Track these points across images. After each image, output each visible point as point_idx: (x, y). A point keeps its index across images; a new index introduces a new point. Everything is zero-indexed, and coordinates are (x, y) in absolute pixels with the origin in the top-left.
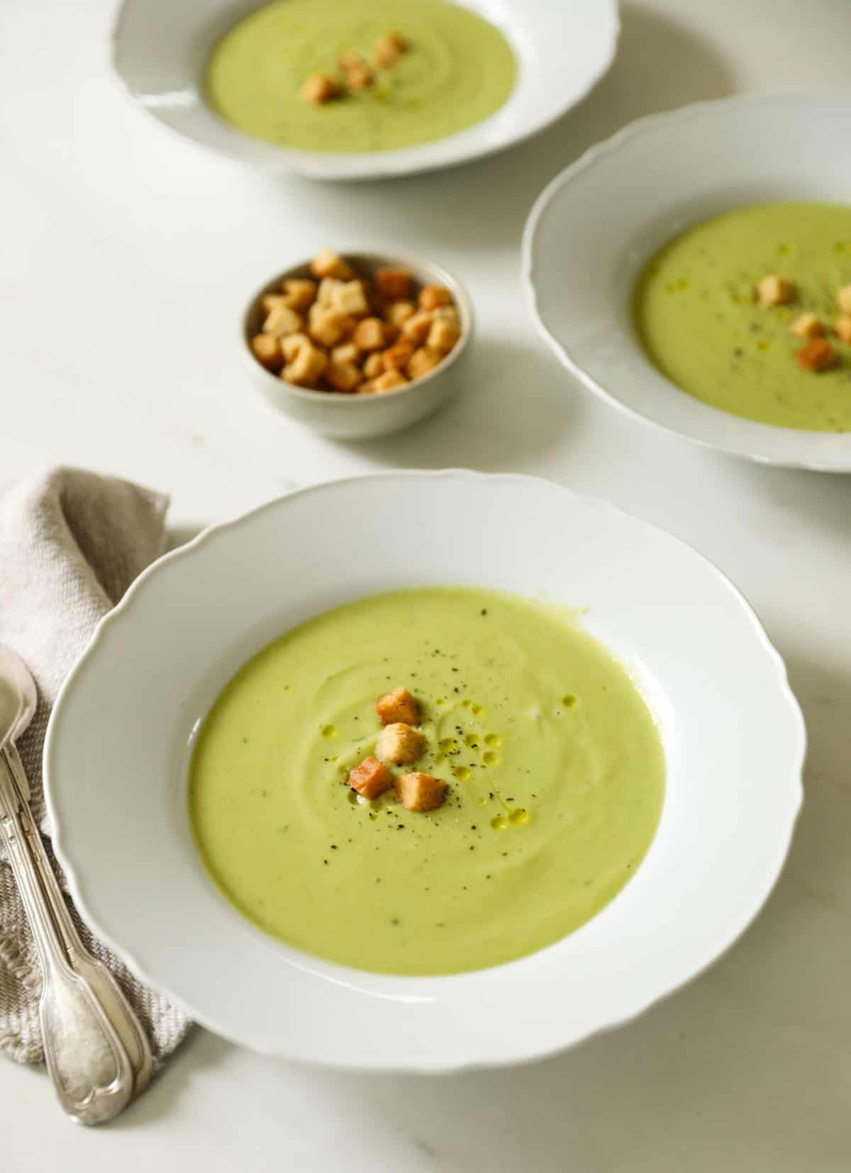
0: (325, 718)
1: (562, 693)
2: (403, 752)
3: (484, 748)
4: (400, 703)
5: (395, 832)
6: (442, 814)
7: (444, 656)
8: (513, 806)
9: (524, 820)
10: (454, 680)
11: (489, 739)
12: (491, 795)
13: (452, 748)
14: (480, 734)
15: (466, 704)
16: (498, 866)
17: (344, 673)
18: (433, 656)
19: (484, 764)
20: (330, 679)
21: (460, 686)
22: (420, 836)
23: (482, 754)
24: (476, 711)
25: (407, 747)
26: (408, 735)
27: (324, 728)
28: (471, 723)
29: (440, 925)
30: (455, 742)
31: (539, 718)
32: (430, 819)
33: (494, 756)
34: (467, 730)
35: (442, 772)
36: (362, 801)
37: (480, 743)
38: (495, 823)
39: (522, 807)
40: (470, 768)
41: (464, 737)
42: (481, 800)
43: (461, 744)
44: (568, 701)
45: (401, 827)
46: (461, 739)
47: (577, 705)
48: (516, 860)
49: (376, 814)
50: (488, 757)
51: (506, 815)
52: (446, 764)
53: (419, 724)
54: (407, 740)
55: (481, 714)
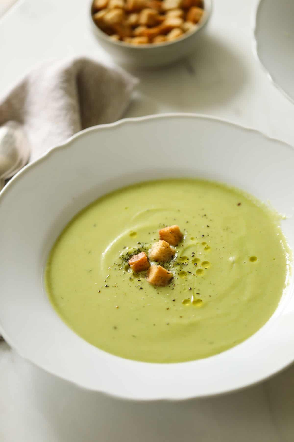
0: (134, 228)
1: (252, 254)
2: (160, 255)
3: (200, 266)
4: (171, 232)
5: (137, 290)
6: (163, 290)
7: (207, 218)
8: (198, 297)
9: (199, 305)
10: (205, 231)
11: (205, 263)
12: (191, 289)
13: (185, 261)
14: (202, 259)
15: (204, 243)
16: (175, 321)
17: (157, 211)
18: (202, 217)
19: (195, 274)
20: (148, 211)
21: (206, 235)
22: (147, 296)
23: (197, 269)
24: (206, 249)
25: (163, 253)
26: (166, 248)
27: (132, 232)
28: (200, 253)
29: (134, 336)
30: (188, 259)
31: (234, 262)
32: (156, 290)
33: (202, 272)
34: (197, 256)
35: (173, 271)
36: (131, 271)
37: (199, 264)
38: (185, 302)
39: (201, 299)
40: (187, 273)
41: (193, 258)
42: (185, 289)
43: (190, 261)
44: (253, 259)
45: (141, 288)
46: (191, 259)
47: (256, 262)
48: (185, 321)
49: (134, 279)
50: (199, 271)
51: (192, 299)
52: (178, 268)
53: (176, 245)
54: (165, 250)
55: (208, 251)
